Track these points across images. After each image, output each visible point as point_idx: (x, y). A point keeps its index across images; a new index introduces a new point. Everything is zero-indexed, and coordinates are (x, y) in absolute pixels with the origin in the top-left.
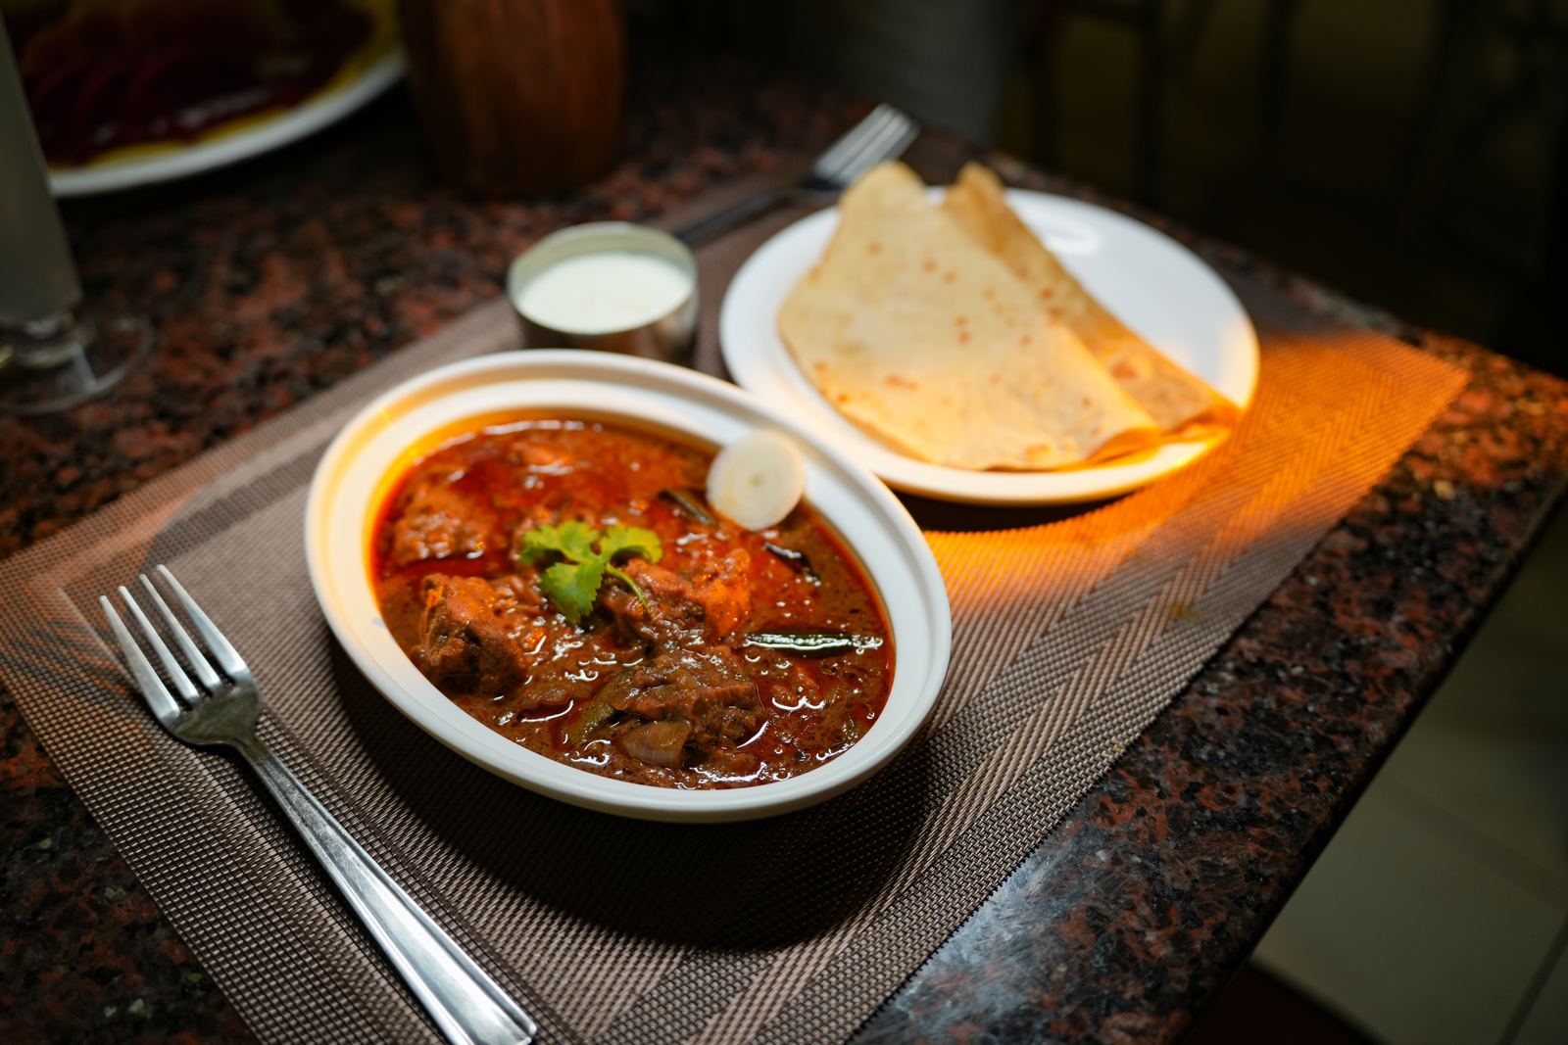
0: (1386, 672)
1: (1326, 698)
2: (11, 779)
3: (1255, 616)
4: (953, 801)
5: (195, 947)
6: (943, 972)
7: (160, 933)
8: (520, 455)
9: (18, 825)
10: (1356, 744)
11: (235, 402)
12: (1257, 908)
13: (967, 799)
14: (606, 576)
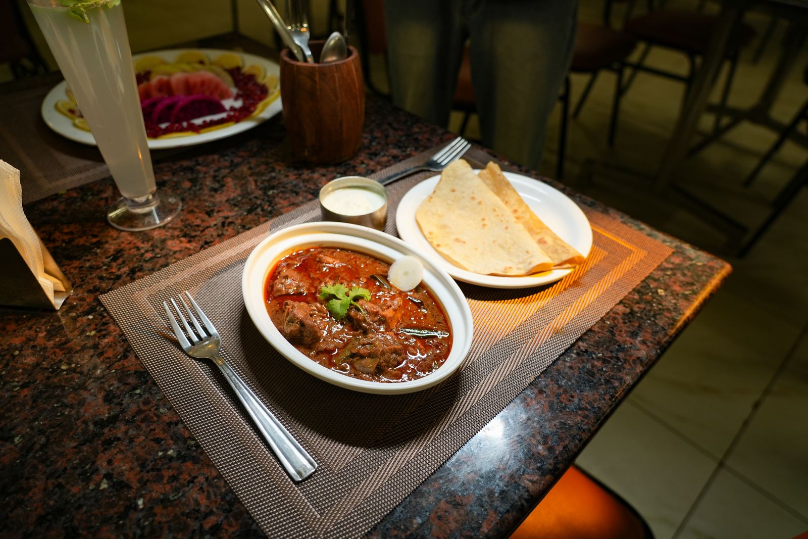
0: (634, 358)
1: (610, 366)
2: (125, 367)
3: (585, 334)
4: (471, 393)
5: (193, 431)
6: (464, 454)
7: (180, 426)
8: (320, 258)
9: (128, 384)
10: (621, 383)
11: (212, 232)
12: (580, 440)
13: (476, 393)
14: (351, 305)
